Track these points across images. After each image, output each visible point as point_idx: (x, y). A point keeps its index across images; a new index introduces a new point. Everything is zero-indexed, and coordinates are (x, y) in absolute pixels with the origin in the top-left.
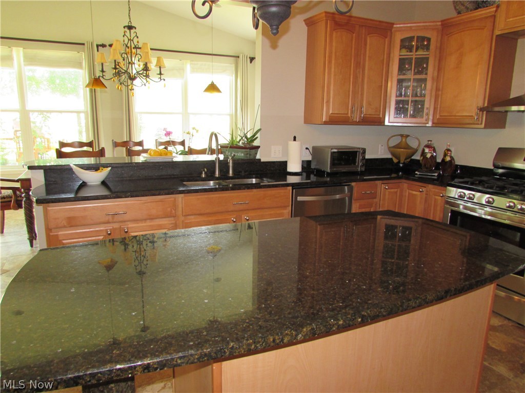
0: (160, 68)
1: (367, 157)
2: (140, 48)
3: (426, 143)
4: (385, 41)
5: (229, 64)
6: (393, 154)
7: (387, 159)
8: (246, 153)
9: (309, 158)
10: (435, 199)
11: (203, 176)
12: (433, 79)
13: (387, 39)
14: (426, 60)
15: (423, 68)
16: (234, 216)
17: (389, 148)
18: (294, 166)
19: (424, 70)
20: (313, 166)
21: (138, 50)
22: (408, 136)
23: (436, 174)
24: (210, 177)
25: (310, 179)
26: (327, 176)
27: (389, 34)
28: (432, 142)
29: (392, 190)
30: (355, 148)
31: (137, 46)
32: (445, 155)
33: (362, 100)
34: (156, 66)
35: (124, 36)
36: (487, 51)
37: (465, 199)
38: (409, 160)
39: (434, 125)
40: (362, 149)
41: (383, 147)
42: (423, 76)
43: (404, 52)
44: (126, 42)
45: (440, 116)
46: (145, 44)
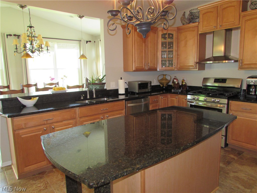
0: (47, 47)
1: (152, 84)
2: (37, 37)
3: (174, 77)
4: (155, 35)
5: (76, 44)
6: (160, 83)
7: (158, 85)
8: (100, 86)
9: (127, 87)
10: (183, 101)
11: (82, 98)
12: (176, 51)
13: (156, 34)
14: (172, 43)
15: (171, 46)
16: (102, 116)
17: (159, 81)
18: (122, 91)
19: (172, 47)
20: (129, 91)
21: (35, 38)
22: (166, 75)
23: (180, 90)
24: (85, 98)
25: (128, 96)
26: (137, 94)
27: (157, 32)
28: (176, 77)
29: (164, 98)
30: (148, 81)
31: (35, 36)
32: (182, 82)
33: (148, 60)
34: (45, 46)
35: (27, 31)
36: (196, 40)
37: (196, 99)
38: (167, 85)
39: (178, 70)
40: (150, 81)
41: (156, 80)
42: (172, 50)
43: (163, 40)
44: (29, 34)
45: (180, 66)
46: (39, 35)
